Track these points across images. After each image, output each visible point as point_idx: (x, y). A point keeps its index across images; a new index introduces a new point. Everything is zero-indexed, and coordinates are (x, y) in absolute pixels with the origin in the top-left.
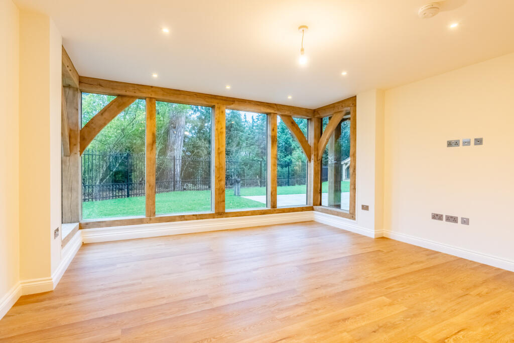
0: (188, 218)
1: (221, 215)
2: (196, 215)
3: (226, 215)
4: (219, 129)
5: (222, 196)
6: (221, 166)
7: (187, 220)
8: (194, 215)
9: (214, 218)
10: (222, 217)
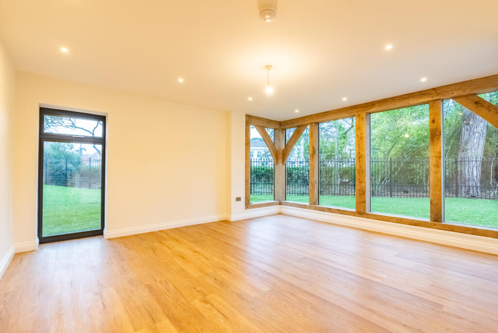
0: (333, 211)
1: (361, 214)
2: (340, 210)
3: (366, 216)
4: (359, 134)
5: (363, 197)
6: (361, 169)
7: (332, 212)
8: (338, 210)
9: (355, 216)
10: (363, 217)
